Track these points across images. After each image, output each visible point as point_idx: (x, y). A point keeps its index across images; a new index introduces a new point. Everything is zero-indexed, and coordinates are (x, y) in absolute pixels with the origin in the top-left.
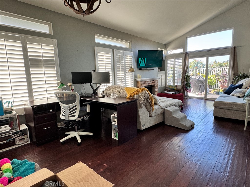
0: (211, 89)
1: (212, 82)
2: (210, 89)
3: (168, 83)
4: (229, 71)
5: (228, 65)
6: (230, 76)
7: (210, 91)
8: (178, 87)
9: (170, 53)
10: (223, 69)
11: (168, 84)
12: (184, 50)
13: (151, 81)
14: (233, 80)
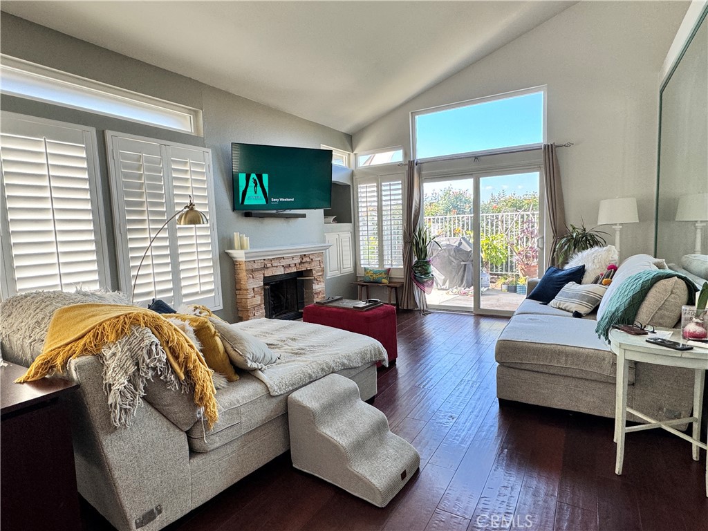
0: (495, 275)
1: (497, 255)
2: (491, 274)
3: (364, 263)
4: (541, 224)
5: (535, 205)
6: (543, 237)
7: (491, 282)
8: (393, 274)
9: (367, 164)
10: (523, 217)
11: (362, 266)
12: (406, 155)
13: (296, 256)
14: (554, 251)
